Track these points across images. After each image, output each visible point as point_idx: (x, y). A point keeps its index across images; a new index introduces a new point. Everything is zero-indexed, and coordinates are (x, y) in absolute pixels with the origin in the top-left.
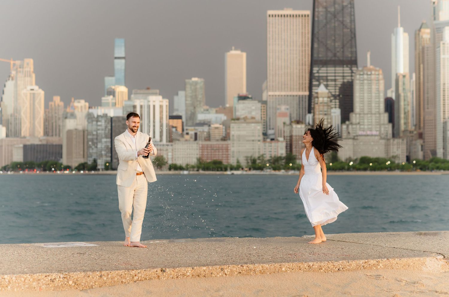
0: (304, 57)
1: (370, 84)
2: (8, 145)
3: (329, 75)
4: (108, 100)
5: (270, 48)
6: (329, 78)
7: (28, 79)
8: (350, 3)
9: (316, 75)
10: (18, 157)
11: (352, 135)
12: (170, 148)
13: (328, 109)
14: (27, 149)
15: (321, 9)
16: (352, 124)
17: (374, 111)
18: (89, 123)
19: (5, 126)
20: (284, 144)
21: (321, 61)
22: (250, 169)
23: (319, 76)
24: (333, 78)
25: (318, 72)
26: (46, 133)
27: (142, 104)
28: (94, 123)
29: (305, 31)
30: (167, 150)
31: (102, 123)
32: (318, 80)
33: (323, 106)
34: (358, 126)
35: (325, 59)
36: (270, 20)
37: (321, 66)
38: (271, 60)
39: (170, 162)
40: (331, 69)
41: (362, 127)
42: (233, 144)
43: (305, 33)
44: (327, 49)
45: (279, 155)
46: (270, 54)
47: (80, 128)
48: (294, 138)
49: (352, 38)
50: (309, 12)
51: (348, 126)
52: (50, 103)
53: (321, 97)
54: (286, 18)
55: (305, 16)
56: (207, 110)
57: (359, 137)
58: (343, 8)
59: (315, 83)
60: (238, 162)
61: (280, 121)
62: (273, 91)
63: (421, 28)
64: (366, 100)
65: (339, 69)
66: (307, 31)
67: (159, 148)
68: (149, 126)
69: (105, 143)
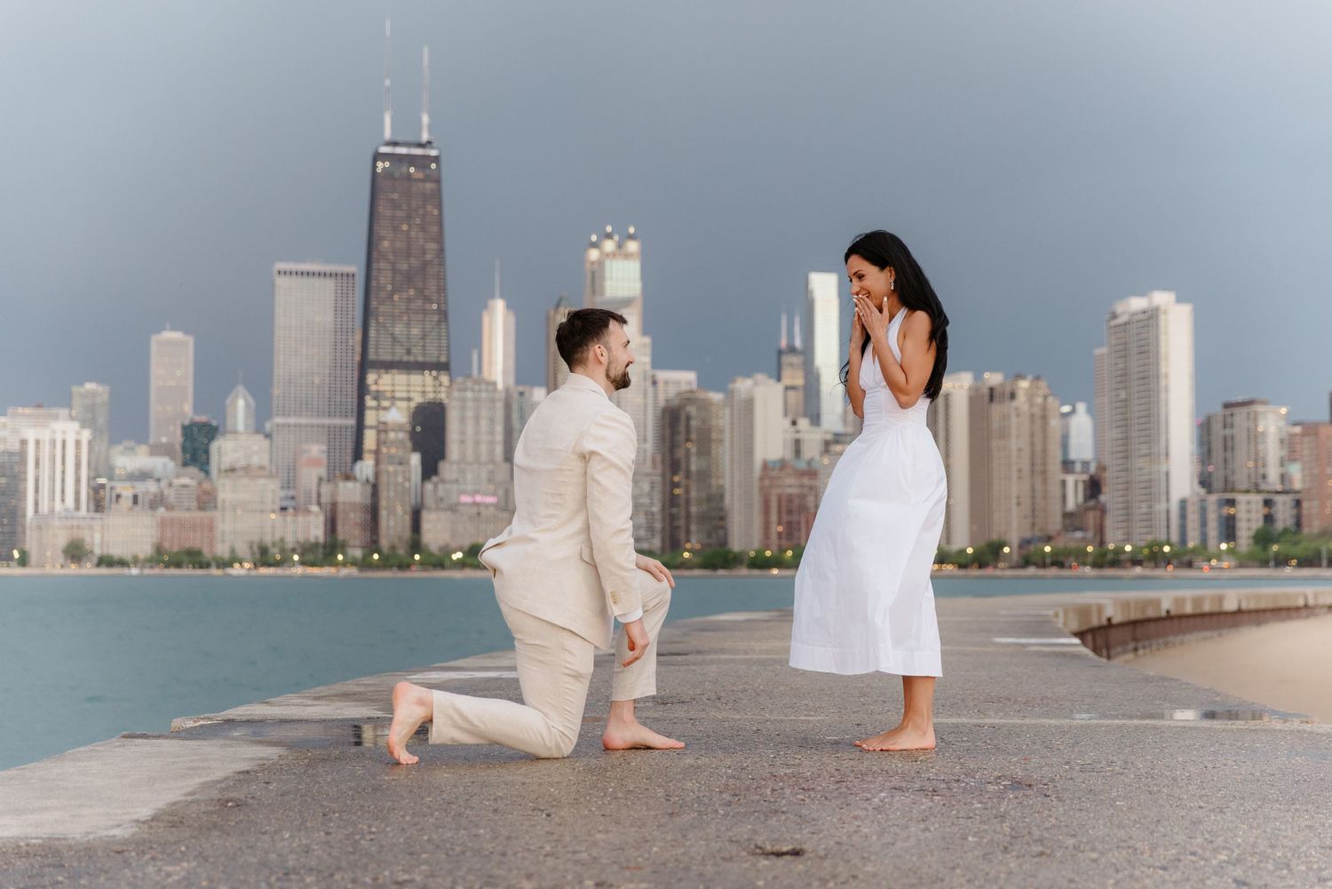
0: (344, 353)
3: (397, 388)
5: (280, 334)
6: (398, 395)
8: (438, 257)
9: (372, 387)
11: (446, 503)
12: (97, 524)
13: (404, 453)
15: (382, 265)
16: (443, 481)
17: (484, 458)
20: (321, 519)
21: (383, 362)
22: (256, 566)
23: (378, 391)
24: (404, 395)
25: (376, 383)
29: (347, 304)
30: (91, 528)
32: (376, 398)
33: (397, 447)
34: (455, 487)
35: (389, 358)
36: (281, 282)
37: (382, 371)
39: (98, 551)
40: (401, 378)
43: (347, 308)
44: (395, 340)
45: (312, 540)
46: (279, 345)
48: (340, 507)
50: (356, 268)
51: (436, 486)
53: (392, 431)
55: (348, 275)
56: (132, 449)
57: (460, 508)
58: (425, 264)
59: (370, 402)
60: (233, 551)
61: (310, 476)
62: (284, 416)
63: (558, 306)
64: (470, 437)
65: (416, 379)
66: (350, 305)
67: (75, 523)
68: (53, 480)
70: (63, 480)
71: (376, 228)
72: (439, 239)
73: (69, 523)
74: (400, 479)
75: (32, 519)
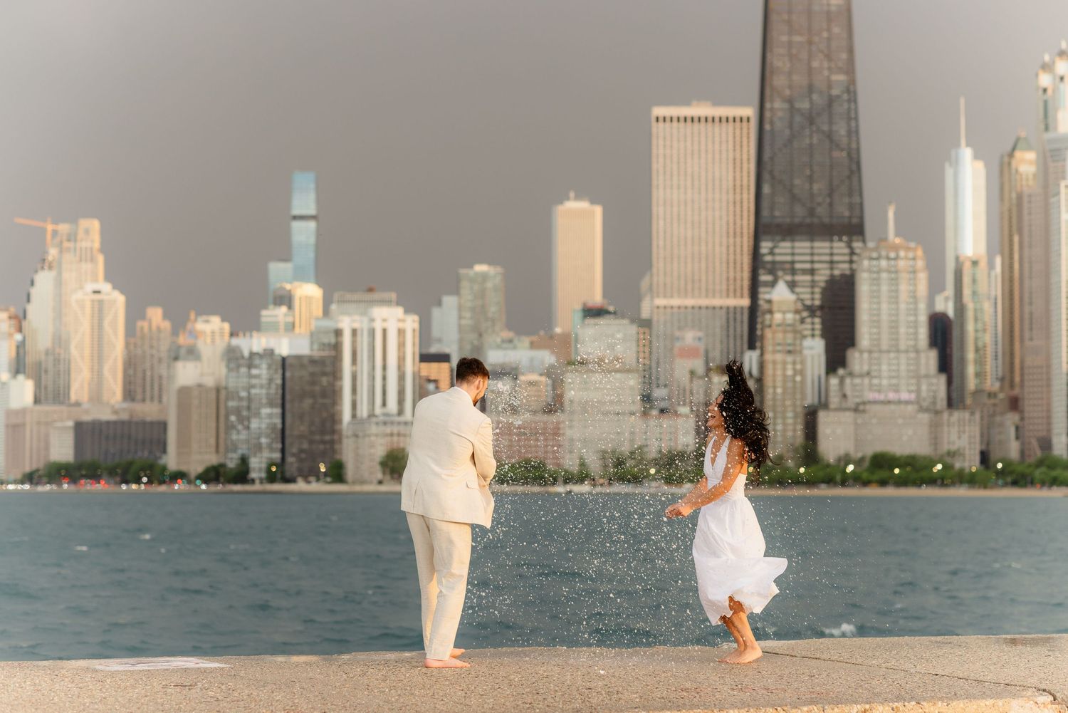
0: (738, 217)
1: (894, 281)
2: (39, 423)
3: (797, 258)
4: (276, 316)
5: (659, 194)
6: (798, 266)
7: (86, 267)
8: (848, 91)
9: (768, 258)
10: (62, 450)
11: (851, 402)
13: (795, 339)
14: (83, 431)
15: (778, 104)
16: (851, 374)
17: (903, 345)
18: (229, 369)
19: (32, 378)
20: (691, 423)
21: (778, 226)
22: (610, 482)
23: (773, 263)
24: (808, 266)
25: (772, 253)
26: (129, 395)
27: (356, 325)
28: (243, 370)
29: (741, 155)
31: (262, 371)
32: (772, 272)
33: (785, 332)
34: (866, 381)
35: (788, 220)
37: (778, 238)
38: (661, 223)
40: (802, 246)
41: (875, 381)
42: (571, 421)
43: (741, 160)
44: (794, 198)
45: (680, 448)
46: (658, 210)
47: (210, 382)
49: (852, 172)
50: (749, 112)
51: (842, 380)
52: (140, 324)
53: (779, 311)
54: (696, 124)
55: (741, 119)
56: (510, 341)
57: (868, 407)
58: (831, 101)
59: (764, 278)
60: (582, 464)
62: (665, 297)
63: (1014, 149)
64: (884, 317)
65: (822, 246)
66: (745, 157)
67: (395, 429)
68: (372, 378)
69: (267, 417)
70: (384, 378)
71: (769, 55)
72: (850, 69)
73: (388, 430)
74: (790, 373)
75: (349, 424)
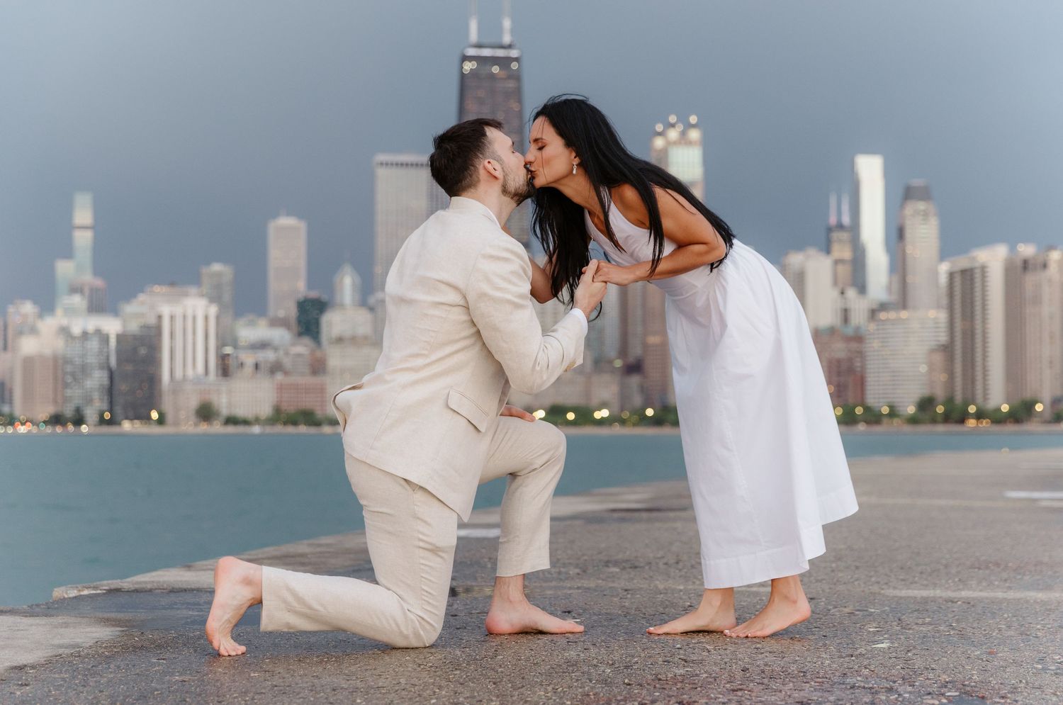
4: (73, 301)
12: (224, 387)
27: (173, 312)
30: (219, 392)
31: (94, 345)
39: (225, 412)
42: (332, 379)
47: (48, 352)
67: (205, 387)
68: (185, 351)
69: (97, 379)
70: (194, 350)
73: (199, 387)
75: (168, 384)
